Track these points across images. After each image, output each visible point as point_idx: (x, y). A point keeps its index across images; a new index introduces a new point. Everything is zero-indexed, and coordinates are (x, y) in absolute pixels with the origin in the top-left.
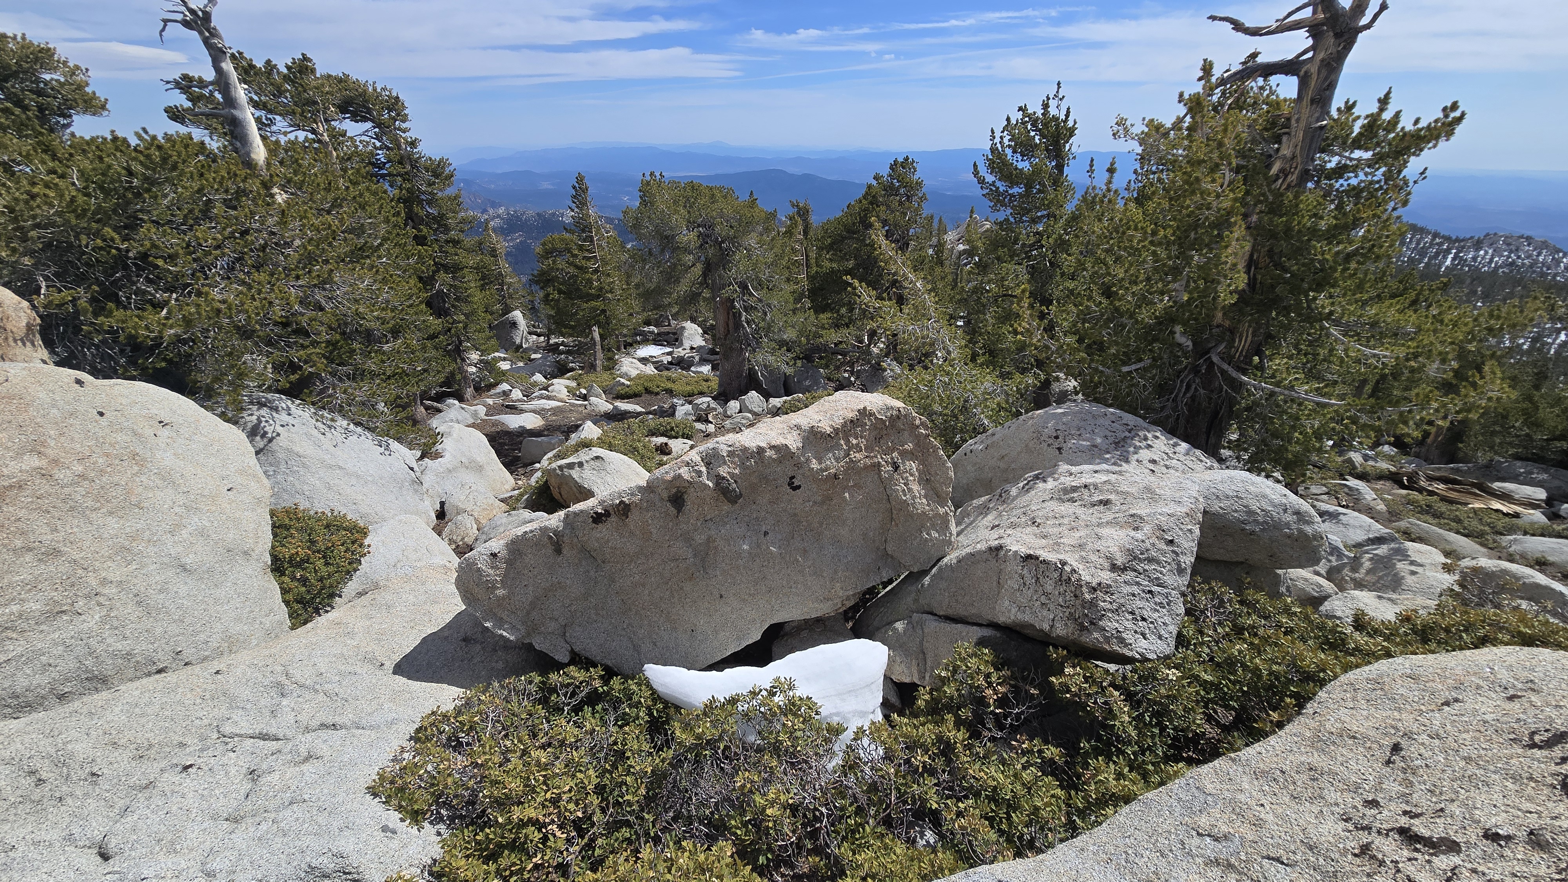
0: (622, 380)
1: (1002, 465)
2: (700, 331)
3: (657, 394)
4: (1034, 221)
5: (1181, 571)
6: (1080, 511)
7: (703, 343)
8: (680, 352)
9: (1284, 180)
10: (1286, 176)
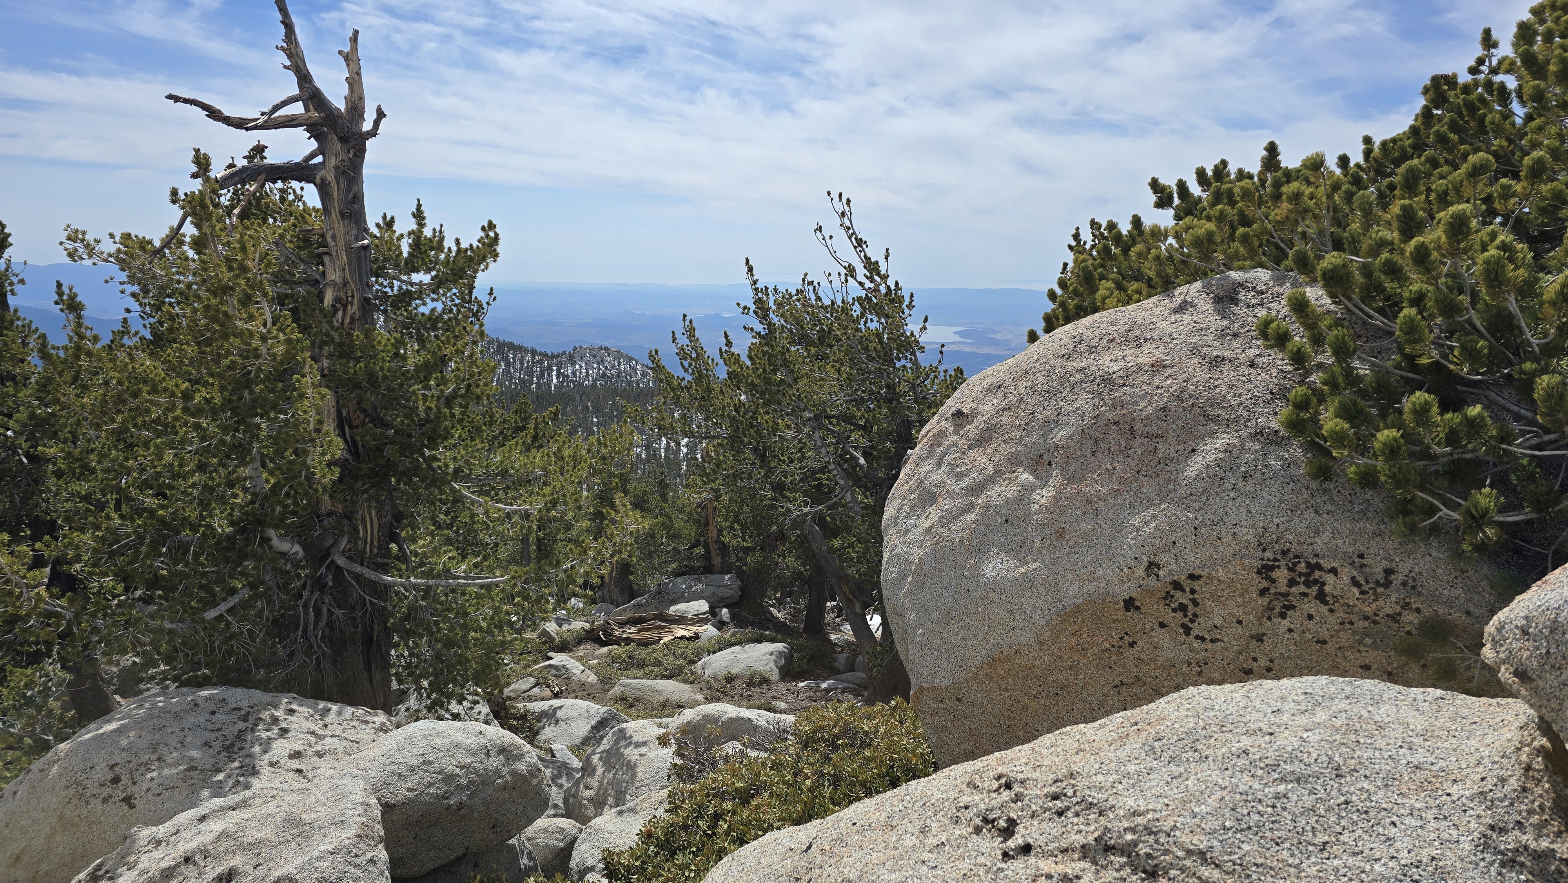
9: (344, 312)
10: (345, 307)
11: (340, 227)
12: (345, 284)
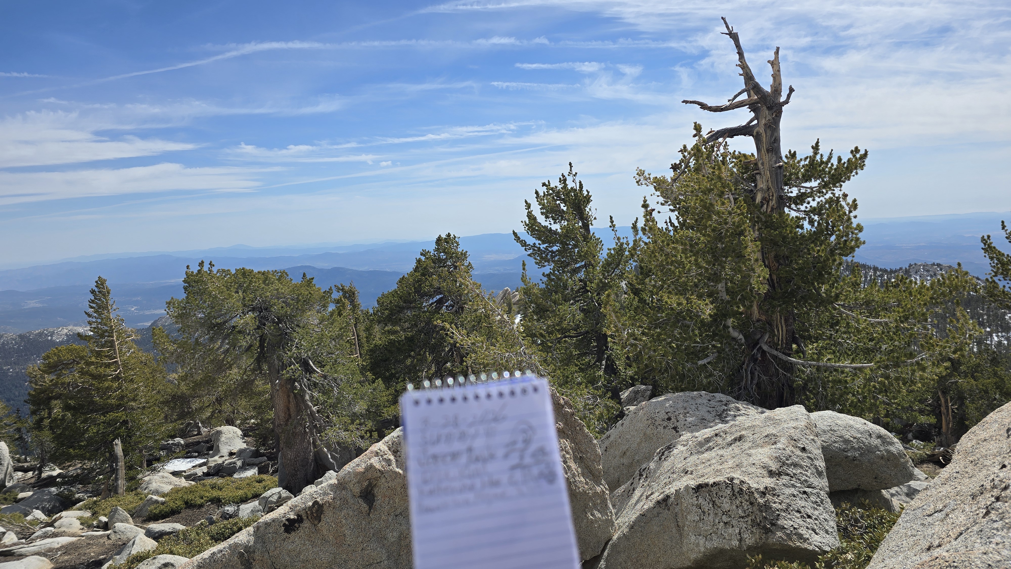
0: (155, 497)
1: (625, 461)
2: (240, 432)
3: (201, 506)
5: (820, 474)
6: (721, 452)
7: (244, 446)
8: (216, 460)
9: (768, 205)
10: (768, 202)
11: (766, 158)
12: (769, 189)
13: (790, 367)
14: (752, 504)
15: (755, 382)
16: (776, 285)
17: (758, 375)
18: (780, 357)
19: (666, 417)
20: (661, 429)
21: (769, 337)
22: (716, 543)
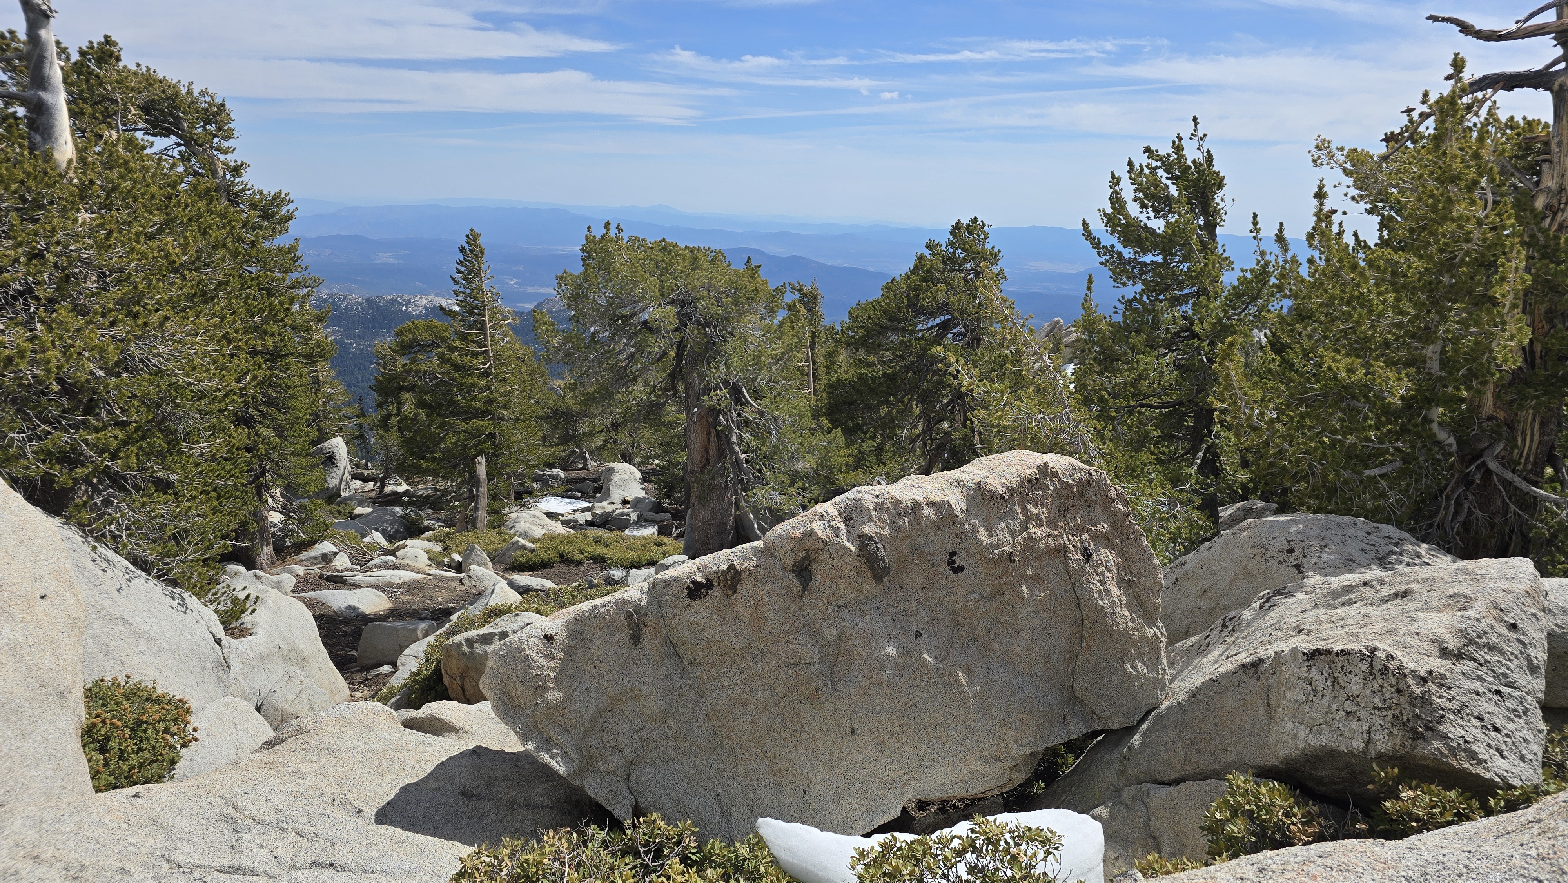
0: (523, 541)
1: (1205, 604)
2: (638, 475)
3: (579, 563)
4: (1177, 301)
5: (1533, 669)
6: (1365, 610)
7: (642, 494)
8: (602, 507)
9: (1553, 219)
12: (1561, 190)
13: (1531, 504)
14: (1399, 691)
15: (1460, 519)
16: (1538, 361)
17: (1469, 508)
18: (1517, 484)
19: (1287, 547)
20: (1273, 564)
21: (1504, 449)
22: (1325, 739)
